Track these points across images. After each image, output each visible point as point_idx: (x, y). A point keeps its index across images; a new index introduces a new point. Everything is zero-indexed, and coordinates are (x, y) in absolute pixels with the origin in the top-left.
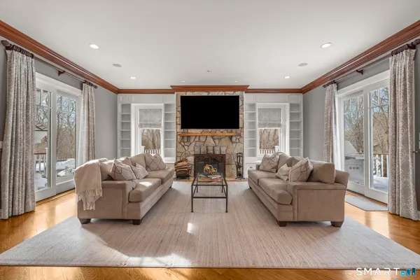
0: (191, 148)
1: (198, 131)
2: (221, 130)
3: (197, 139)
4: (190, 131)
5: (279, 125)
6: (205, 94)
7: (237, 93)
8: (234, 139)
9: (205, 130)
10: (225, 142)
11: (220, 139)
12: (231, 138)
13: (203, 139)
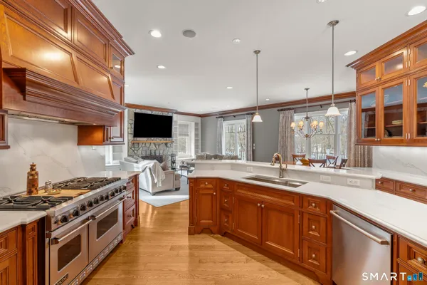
0: (140, 152)
1: (145, 139)
2: (160, 139)
3: (144, 145)
4: (138, 139)
5: (188, 135)
6: (149, 112)
7: (170, 115)
8: (169, 145)
9: (149, 139)
10: (162, 147)
11: (159, 145)
12: (166, 144)
13: (148, 145)
